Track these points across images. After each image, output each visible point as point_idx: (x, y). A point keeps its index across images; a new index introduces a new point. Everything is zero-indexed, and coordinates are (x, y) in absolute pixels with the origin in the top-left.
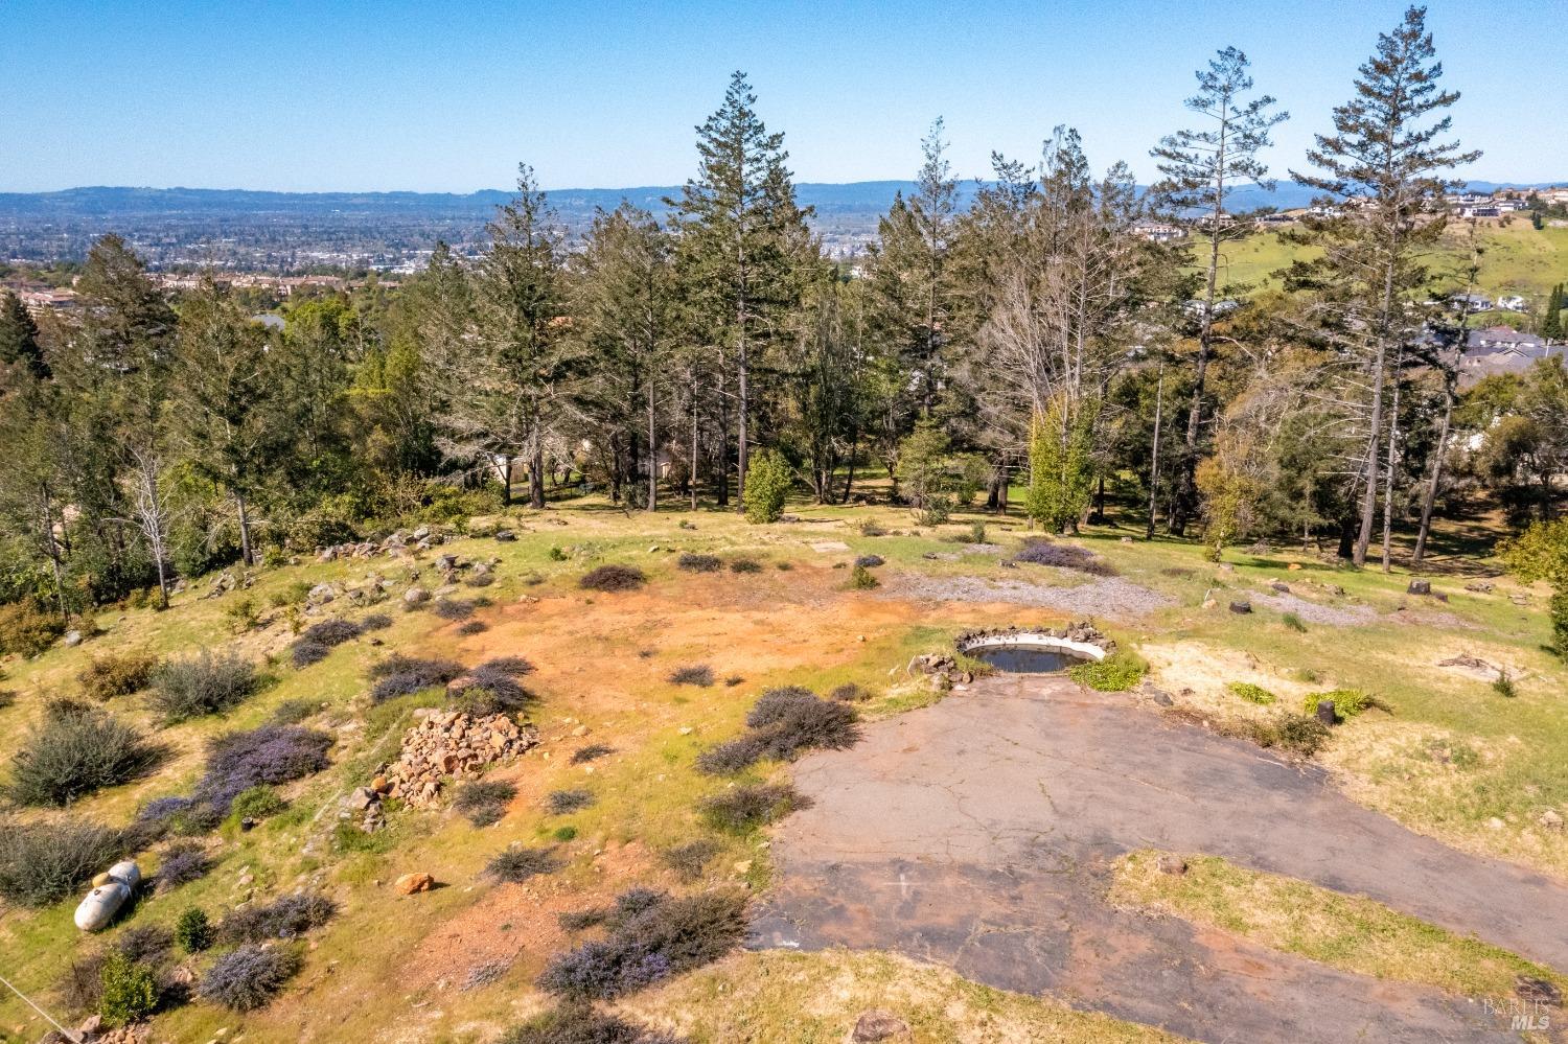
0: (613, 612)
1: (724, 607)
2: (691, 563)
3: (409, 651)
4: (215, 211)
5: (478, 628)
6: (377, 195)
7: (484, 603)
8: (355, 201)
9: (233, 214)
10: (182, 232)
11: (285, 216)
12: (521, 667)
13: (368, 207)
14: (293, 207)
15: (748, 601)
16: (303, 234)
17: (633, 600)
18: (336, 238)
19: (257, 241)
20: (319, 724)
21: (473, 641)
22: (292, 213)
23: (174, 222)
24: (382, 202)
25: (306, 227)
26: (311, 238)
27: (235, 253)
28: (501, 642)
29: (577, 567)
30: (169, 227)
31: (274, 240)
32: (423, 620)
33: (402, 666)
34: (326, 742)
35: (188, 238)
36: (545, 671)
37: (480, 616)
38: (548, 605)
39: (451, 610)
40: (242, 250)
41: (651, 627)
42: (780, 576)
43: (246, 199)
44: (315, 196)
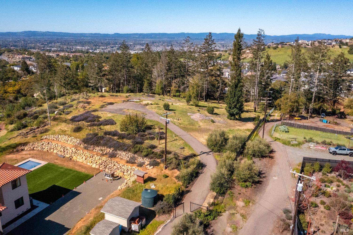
4: (56, 37)
6: (92, 34)
8: (87, 35)
9: (60, 38)
10: (48, 42)
11: (71, 38)
13: (90, 37)
14: (73, 36)
18: (83, 44)
19: (65, 44)
25: (76, 41)
26: (77, 43)
27: (60, 47)
30: (45, 40)
31: (68, 44)
44: (78, 34)
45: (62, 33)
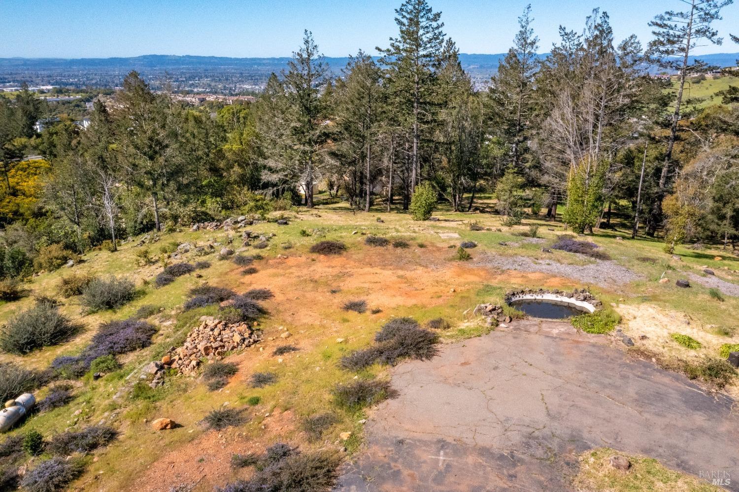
0: (324, 266)
1: (384, 267)
2: (373, 241)
3: (213, 282)
4: (202, 66)
5: (252, 271)
6: (273, 59)
7: (259, 257)
8: (264, 62)
9: (210, 67)
10: (187, 75)
11: (232, 68)
12: (265, 295)
13: (269, 64)
14: (236, 64)
15: (399, 263)
16: (240, 77)
17: (337, 260)
18: (254, 78)
19: (220, 80)
20: (154, 321)
21: (248, 278)
22: (236, 67)
23: (184, 71)
24: (276, 62)
25: (241, 74)
26: (244, 78)
27: (210, 85)
28: (260, 281)
29: (312, 241)
30: (182, 73)
31: (227, 79)
32: (226, 265)
33: (206, 290)
34: (154, 330)
35: (190, 78)
36: (279, 297)
37: (255, 265)
38: (292, 261)
39: (241, 260)
40: (213, 84)
41: (342, 276)
42: (418, 251)
43: (216, 61)
44: (246, 59)
45: (216, 58)
